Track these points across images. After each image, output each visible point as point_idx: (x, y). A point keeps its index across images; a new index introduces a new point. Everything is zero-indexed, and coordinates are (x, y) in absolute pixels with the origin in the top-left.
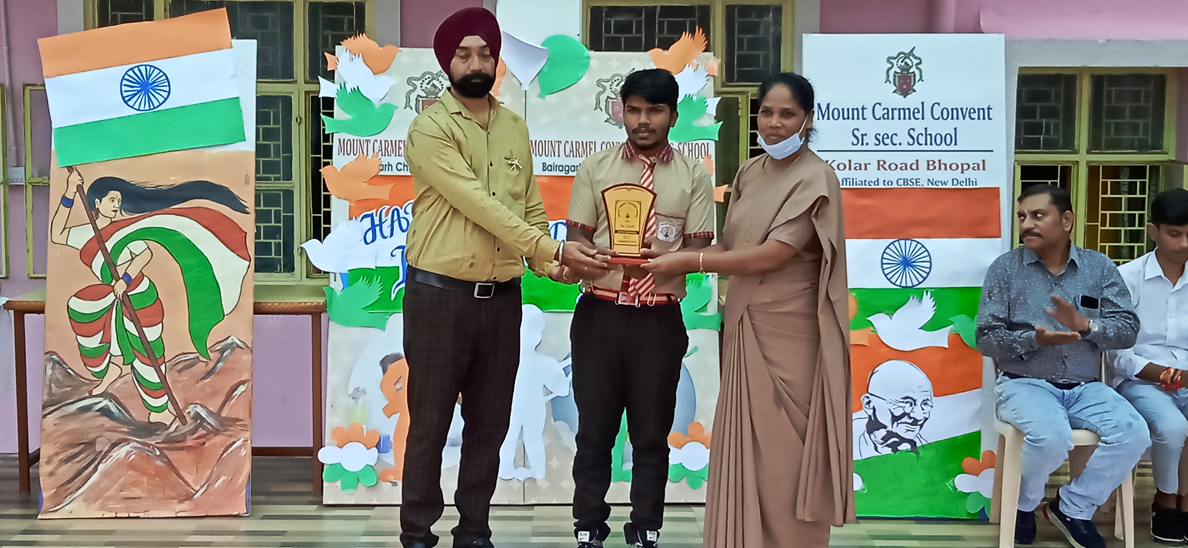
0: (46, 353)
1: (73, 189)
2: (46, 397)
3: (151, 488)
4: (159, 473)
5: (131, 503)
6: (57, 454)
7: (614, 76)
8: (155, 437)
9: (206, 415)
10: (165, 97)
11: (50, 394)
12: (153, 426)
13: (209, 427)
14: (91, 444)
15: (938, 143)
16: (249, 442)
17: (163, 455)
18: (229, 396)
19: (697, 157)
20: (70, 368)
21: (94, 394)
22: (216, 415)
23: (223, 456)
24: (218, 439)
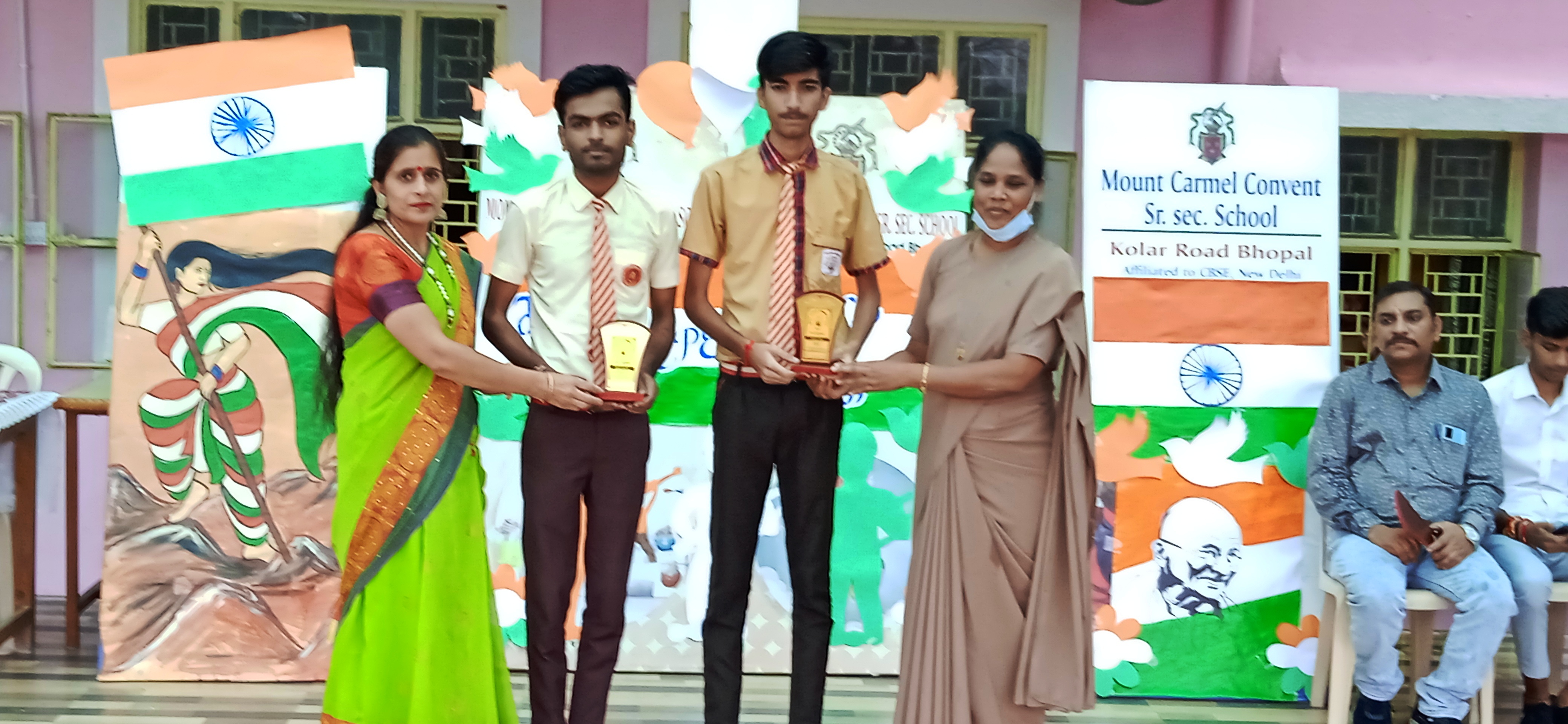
0: (111, 467)
1: (147, 254)
2: (110, 524)
3: (244, 643)
4: (255, 624)
5: (219, 663)
6: (124, 597)
7: (838, 127)
8: (250, 578)
9: (317, 551)
10: (269, 139)
11: (116, 520)
13: (322, 566)
14: (167, 585)
15: (1253, 223)
17: (260, 601)
19: (943, 232)
20: (141, 487)
21: (171, 521)
24: (332, 582)
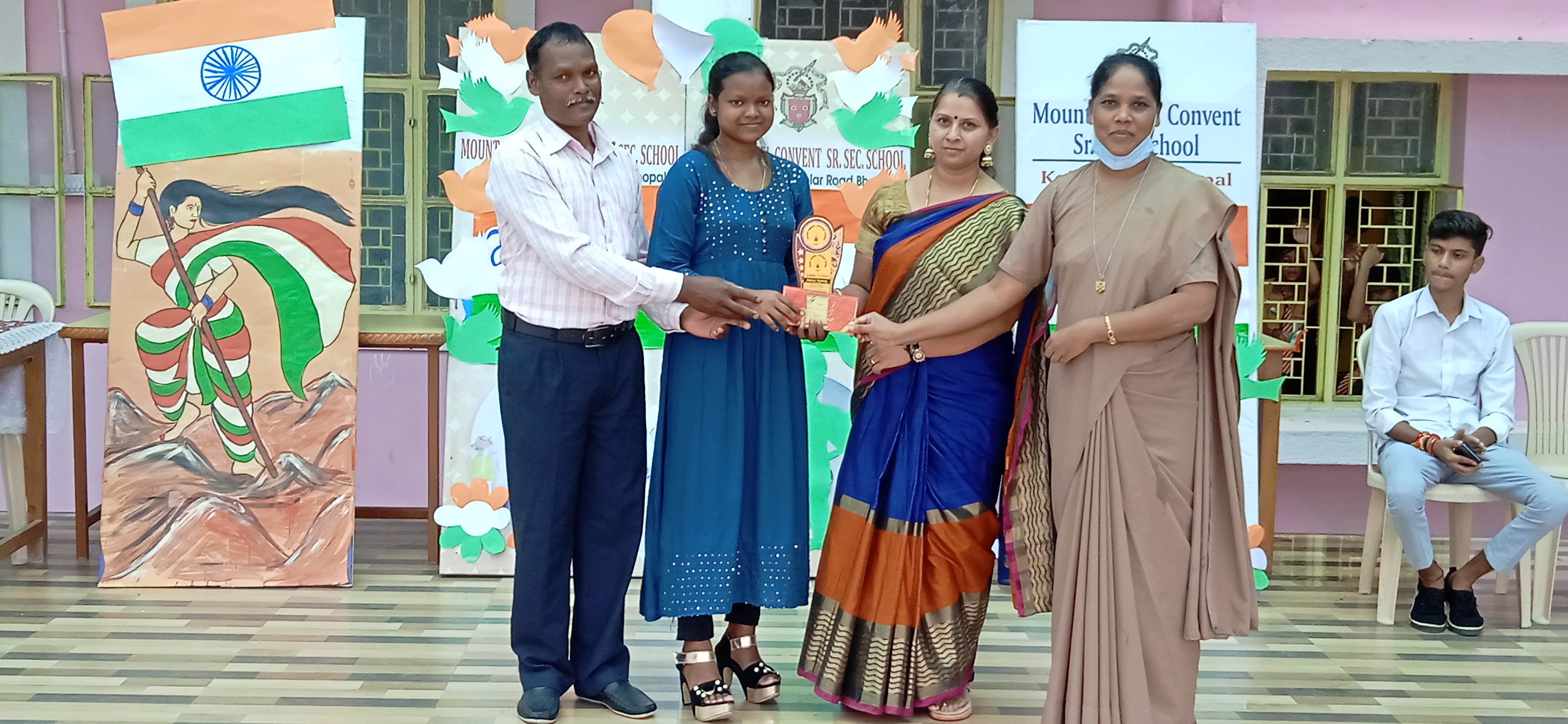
0: (110, 390)
1: (142, 193)
2: (109, 442)
3: (234, 551)
4: (244, 533)
5: (210, 570)
6: (122, 510)
7: (791, 69)
8: (240, 491)
9: (301, 467)
10: (255, 85)
11: (114, 438)
12: (236, 479)
13: (304, 480)
14: (163, 498)
15: (1176, 152)
16: (352, 498)
17: (248, 513)
18: (328, 444)
19: (889, 166)
20: (138, 408)
21: (166, 439)
22: (312, 466)
23: (320, 516)
24: (315, 495)
